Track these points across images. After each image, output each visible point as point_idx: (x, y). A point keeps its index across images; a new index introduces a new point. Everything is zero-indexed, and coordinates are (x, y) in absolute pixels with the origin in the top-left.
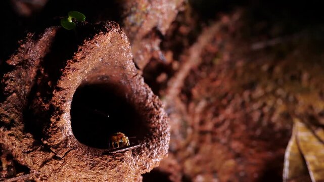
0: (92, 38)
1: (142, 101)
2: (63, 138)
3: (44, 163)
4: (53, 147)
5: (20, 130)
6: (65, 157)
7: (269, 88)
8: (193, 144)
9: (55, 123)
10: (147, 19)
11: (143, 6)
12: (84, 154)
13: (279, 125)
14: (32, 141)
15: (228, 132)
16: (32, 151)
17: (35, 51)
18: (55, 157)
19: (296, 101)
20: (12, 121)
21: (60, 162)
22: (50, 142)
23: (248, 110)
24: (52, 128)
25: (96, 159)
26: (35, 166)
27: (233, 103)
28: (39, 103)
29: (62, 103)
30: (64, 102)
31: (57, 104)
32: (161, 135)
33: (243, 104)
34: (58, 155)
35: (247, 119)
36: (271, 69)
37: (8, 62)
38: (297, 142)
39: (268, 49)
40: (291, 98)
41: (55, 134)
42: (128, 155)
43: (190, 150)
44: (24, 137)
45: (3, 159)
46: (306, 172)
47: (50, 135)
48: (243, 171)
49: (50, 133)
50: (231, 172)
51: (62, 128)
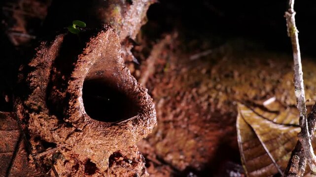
0: (96, 36)
1: (131, 88)
2: (80, 116)
3: (69, 136)
4: (74, 123)
5: (47, 114)
6: (84, 130)
7: (211, 85)
8: (160, 131)
9: (73, 105)
10: (122, 30)
11: (118, 20)
12: (97, 126)
13: (223, 111)
14: (57, 121)
15: (186, 119)
16: (58, 128)
17: (48, 55)
18: (77, 130)
19: (233, 92)
20: (40, 107)
21: (81, 134)
22: (71, 119)
23: (198, 102)
24: (71, 109)
25: (107, 129)
26: (62, 139)
27: (185, 98)
28: (56, 94)
29: (76, 89)
30: (78, 88)
31: (72, 91)
32: (150, 110)
33: (193, 98)
34: (79, 129)
35: (198, 108)
36: (209, 72)
37: (30, 64)
38: (242, 117)
39: (203, 59)
40: (229, 90)
41: (74, 113)
42: (130, 125)
43: (158, 135)
44: (50, 119)
45: (32, 142)
46: (255, 136)
47: (70, 115)
48: (202, 147)
49: (70, 113)
50: (193, 149)
51: (79, 109)
